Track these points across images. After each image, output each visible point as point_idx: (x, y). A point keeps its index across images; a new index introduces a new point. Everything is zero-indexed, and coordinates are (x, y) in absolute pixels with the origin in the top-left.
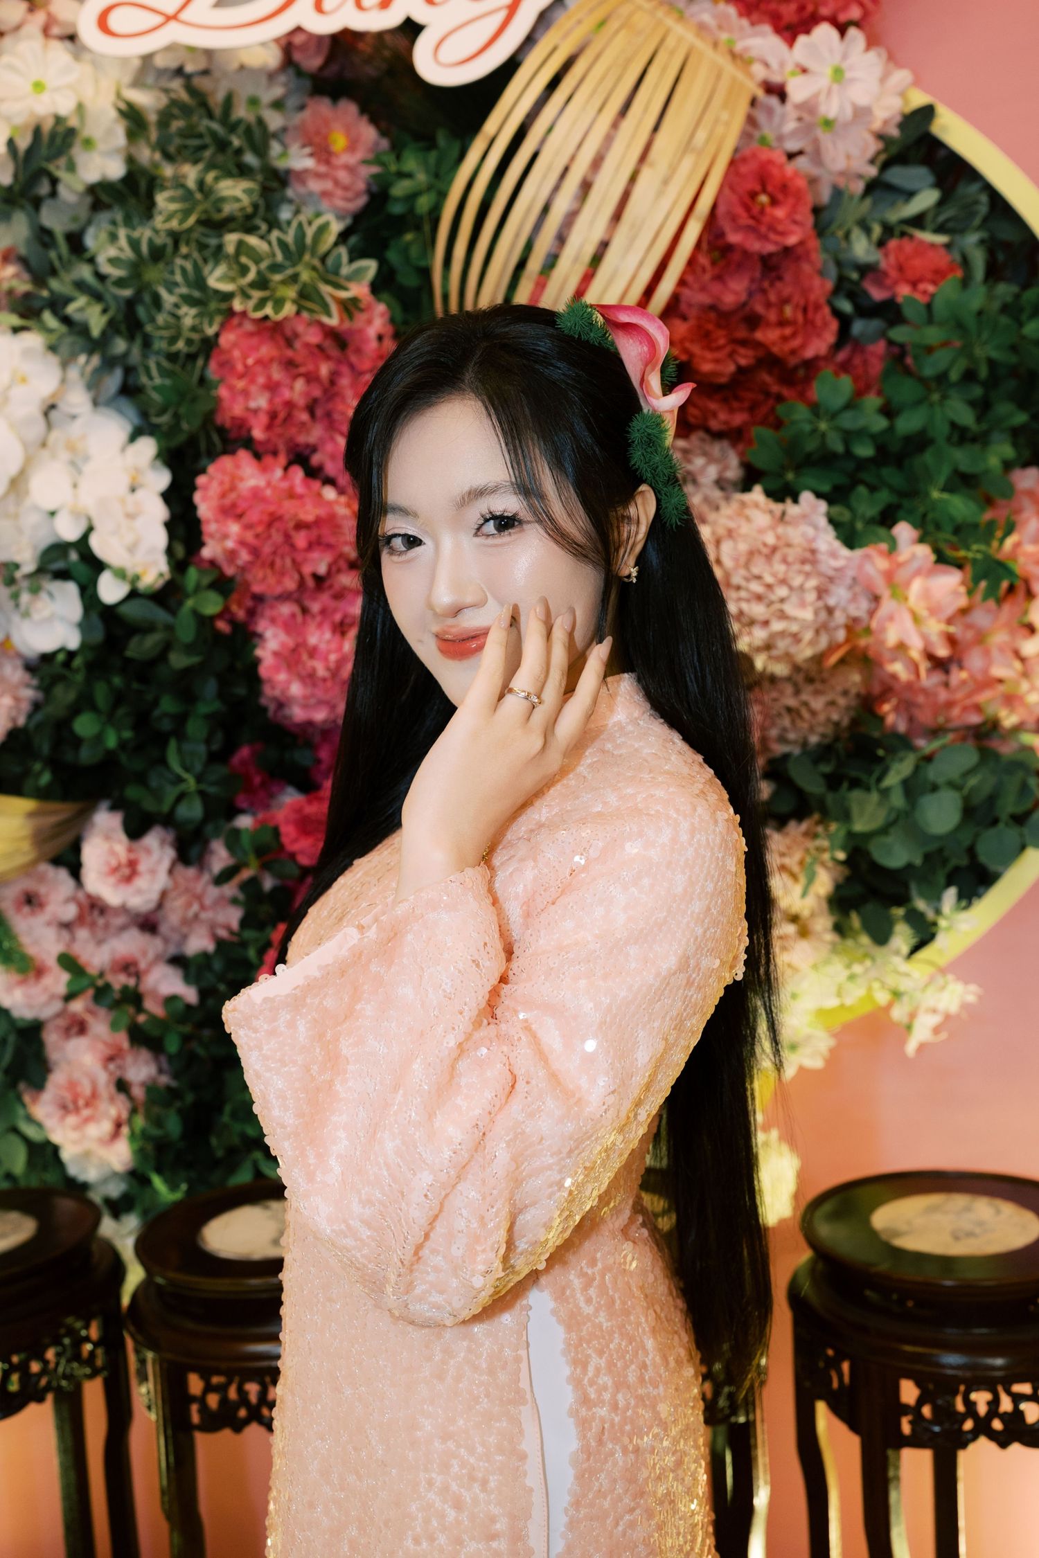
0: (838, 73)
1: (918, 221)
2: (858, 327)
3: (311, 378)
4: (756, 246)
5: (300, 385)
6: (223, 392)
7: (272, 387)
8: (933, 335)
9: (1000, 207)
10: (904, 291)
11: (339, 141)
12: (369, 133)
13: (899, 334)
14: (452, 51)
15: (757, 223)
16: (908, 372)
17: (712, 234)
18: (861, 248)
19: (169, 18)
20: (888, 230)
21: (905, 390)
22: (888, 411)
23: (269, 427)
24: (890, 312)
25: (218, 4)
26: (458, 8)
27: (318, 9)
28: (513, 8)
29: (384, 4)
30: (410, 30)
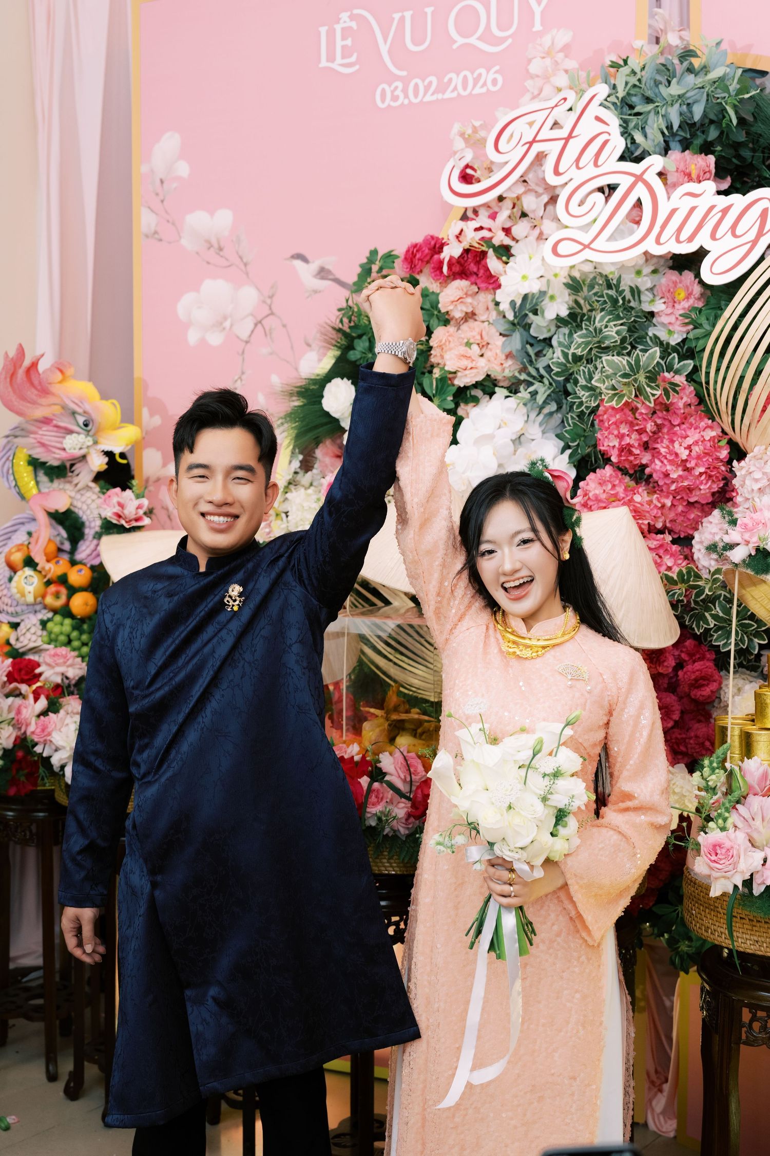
3: (641, 432)
5: (635, 436)
6: (599, 435)
7: (621, 437)
11: (680, 294)
12: (698, 289)
14: (720, 266)
19: (586, 247)
23: (620, 455)
25: (609, 239)
26: (729, 241)
27: (658, 242)
28: (755, 242)
29: (691, 239)
30: (701, 253)
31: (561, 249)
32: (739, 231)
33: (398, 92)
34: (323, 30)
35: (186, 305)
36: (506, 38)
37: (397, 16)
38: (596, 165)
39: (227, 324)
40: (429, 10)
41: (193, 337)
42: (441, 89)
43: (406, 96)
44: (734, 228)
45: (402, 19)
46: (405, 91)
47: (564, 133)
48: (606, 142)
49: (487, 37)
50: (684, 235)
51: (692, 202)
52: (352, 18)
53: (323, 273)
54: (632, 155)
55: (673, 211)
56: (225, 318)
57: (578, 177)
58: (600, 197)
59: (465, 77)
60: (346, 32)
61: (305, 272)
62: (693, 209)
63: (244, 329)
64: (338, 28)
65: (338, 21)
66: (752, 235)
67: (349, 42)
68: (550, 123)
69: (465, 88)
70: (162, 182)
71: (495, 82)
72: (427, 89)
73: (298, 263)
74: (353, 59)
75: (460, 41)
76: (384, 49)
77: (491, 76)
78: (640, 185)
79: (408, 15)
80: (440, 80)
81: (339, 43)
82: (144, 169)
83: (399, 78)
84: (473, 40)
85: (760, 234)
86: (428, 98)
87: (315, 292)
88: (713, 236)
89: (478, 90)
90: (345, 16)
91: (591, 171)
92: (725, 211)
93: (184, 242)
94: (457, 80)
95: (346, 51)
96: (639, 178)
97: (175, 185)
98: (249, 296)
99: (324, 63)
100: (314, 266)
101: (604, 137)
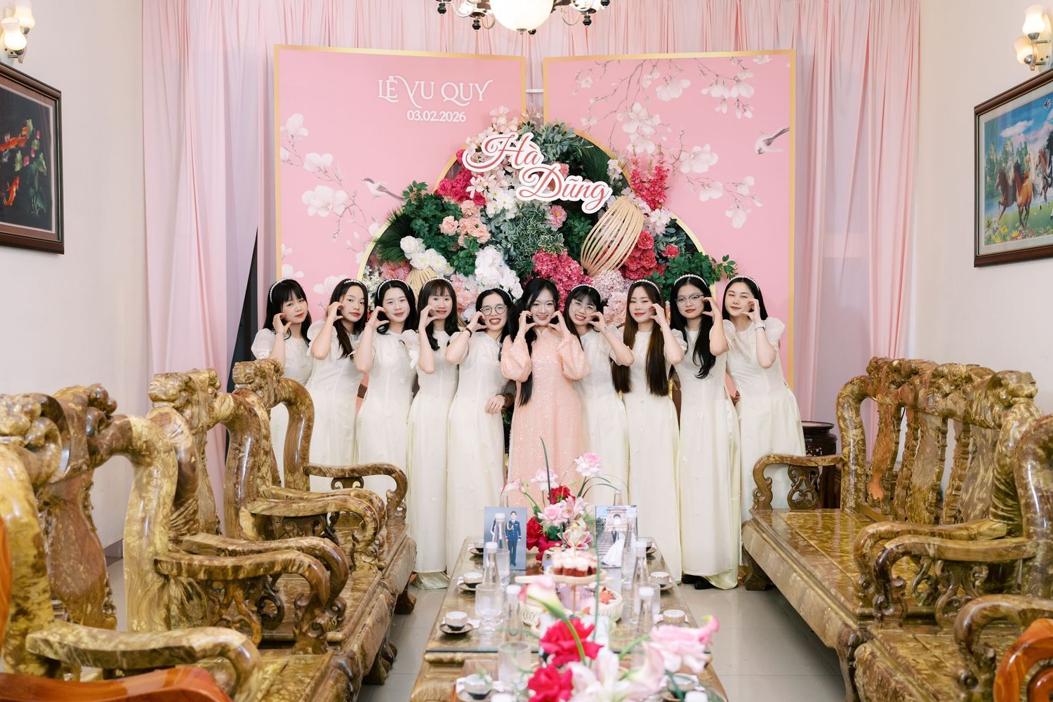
0: (660, 218)
1: (672, 242)
2: (660, 261)
4: (643, 248)
6: (536, 265)
8: (674, 265)
9: (688, 237)
10: (669, 256)
11: (558, 214)
12: (564, 213)
13: (668, 264)
14: (589, 207)
15: (644, 244)
16: (669, 272)
17: (636, 247)
18: (662, 247)
19: (534, 194)
20: (667, 244)
21: (669, 275)
22: (666, 279)
24: (666, 259)
25: (543, 192)
26: (591, 199)
27: (563, 195)
28: (600, 200)
29: (576, 196)
30: (581, 202)
31: (524, 193)
32: (594, 195)
33: (418, 115)
34: (381, 81)
35: (307, 197)
36: (467, 102)
37: (417, 82)
38: (533, 163)
39: (330, 207)
40: (432, 83)
41: (311, 212)
42: (439, 116)
43: (422, 117)
44: (592, 194)
45: (420, 85)
46: (421, 115)
47: (517, 148)
48: (536, 156)
49: (458, 99)
50: (574, 194)
51: (575, 183)
52: (395, 79)
53: (381, 188)
54: (547, 162)
55: (567, 185)
56: (329, 204)
57: (527, 167)
58: (536, 176)
59: (449, 115)
60: (392, 85)
61: (372, 188)
62: (575, 186)
63: (340, 210)
64: (388, 82)
65: (388, 79)
66: (599, 197)
67: (393, 89)
68: (509, 144)
69: (449, 119)
70: (292, 136)
71: (462, 118)
72: (432, 115)
73: (368, 183)
74: (396, 97)
75: (447, 99)
76: (411, 96)
77: (461, 116)
78: (552, 174)
79: (422, 83)
80: (438, 114)
81: (389, 89)
82: (282, 129)
83: (419, 109)
84: (452, 99)
85: (602, 197)
86: (432, 120)
87: (377, 196)
88: (584, 196)
89: (455, 120)
90: (391, 77)
91: (531, 166)
92: (588, 188)
93: (306, 166)
94: (446, 115)
95: (392, 93)
96: (552, 171)
97: (300, 139)
98: (342, 196)
99: (381, 96)
100: (377, 185)
101: (534, 154)
